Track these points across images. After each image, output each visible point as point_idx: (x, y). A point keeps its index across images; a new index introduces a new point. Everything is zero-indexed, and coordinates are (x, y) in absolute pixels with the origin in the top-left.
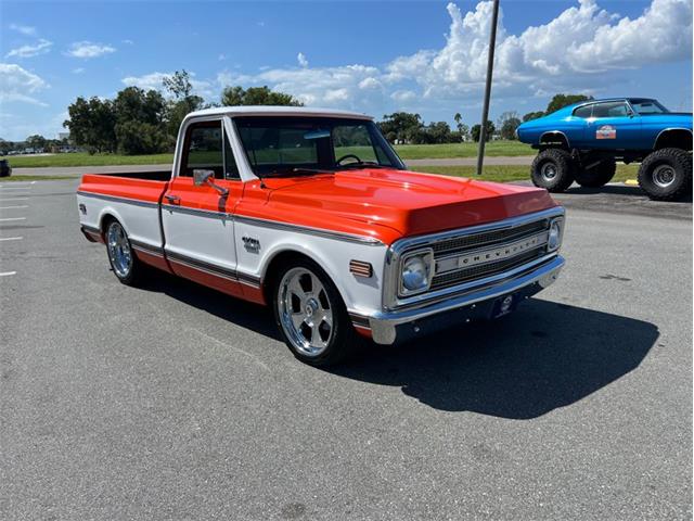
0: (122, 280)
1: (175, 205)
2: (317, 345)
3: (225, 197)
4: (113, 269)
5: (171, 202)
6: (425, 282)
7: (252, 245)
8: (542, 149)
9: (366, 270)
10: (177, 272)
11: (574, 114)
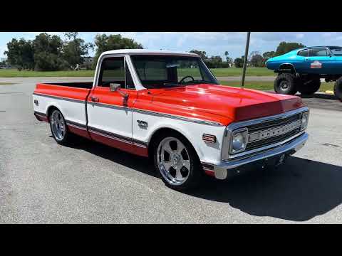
0: (59, 143)
1: (96, 102)
2: (179, 179)
3: (126, 98)
4: (53, 136)
5: (93, 100)
6: (243, 146)
7: (143, 125)
8: (280, 73)
9: (213, 140)
10: (94, 138)
11: (298, 54)
